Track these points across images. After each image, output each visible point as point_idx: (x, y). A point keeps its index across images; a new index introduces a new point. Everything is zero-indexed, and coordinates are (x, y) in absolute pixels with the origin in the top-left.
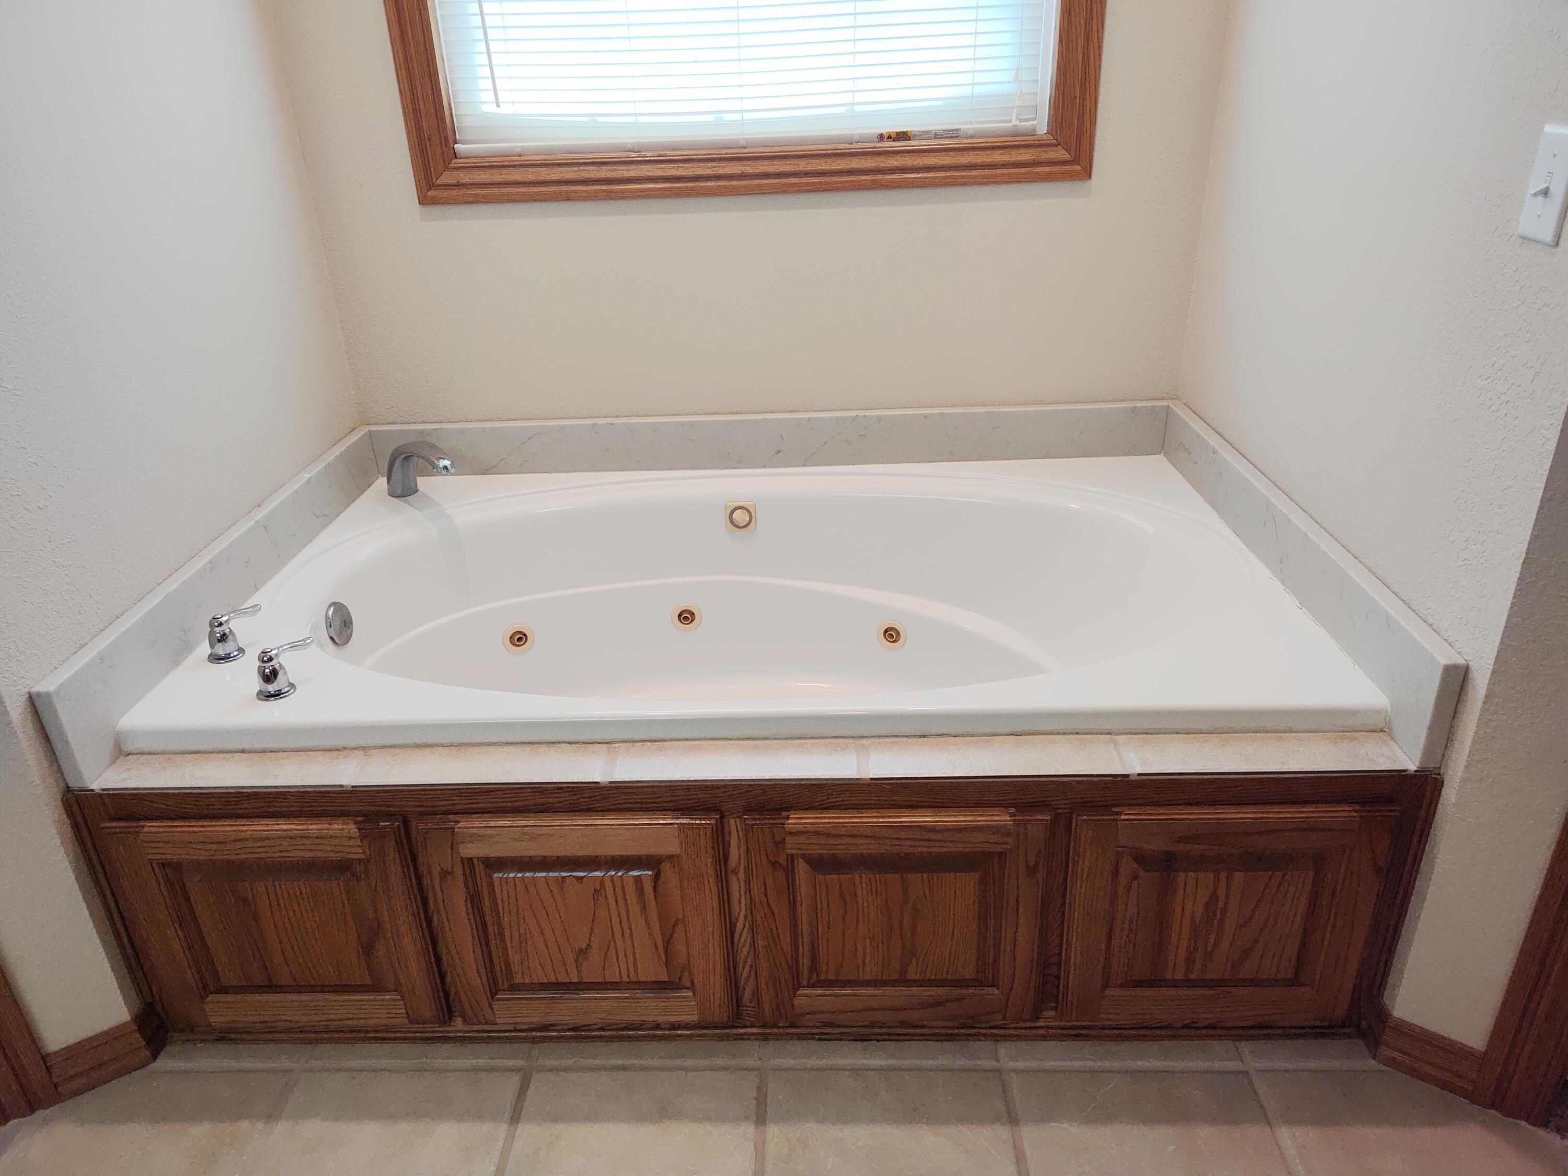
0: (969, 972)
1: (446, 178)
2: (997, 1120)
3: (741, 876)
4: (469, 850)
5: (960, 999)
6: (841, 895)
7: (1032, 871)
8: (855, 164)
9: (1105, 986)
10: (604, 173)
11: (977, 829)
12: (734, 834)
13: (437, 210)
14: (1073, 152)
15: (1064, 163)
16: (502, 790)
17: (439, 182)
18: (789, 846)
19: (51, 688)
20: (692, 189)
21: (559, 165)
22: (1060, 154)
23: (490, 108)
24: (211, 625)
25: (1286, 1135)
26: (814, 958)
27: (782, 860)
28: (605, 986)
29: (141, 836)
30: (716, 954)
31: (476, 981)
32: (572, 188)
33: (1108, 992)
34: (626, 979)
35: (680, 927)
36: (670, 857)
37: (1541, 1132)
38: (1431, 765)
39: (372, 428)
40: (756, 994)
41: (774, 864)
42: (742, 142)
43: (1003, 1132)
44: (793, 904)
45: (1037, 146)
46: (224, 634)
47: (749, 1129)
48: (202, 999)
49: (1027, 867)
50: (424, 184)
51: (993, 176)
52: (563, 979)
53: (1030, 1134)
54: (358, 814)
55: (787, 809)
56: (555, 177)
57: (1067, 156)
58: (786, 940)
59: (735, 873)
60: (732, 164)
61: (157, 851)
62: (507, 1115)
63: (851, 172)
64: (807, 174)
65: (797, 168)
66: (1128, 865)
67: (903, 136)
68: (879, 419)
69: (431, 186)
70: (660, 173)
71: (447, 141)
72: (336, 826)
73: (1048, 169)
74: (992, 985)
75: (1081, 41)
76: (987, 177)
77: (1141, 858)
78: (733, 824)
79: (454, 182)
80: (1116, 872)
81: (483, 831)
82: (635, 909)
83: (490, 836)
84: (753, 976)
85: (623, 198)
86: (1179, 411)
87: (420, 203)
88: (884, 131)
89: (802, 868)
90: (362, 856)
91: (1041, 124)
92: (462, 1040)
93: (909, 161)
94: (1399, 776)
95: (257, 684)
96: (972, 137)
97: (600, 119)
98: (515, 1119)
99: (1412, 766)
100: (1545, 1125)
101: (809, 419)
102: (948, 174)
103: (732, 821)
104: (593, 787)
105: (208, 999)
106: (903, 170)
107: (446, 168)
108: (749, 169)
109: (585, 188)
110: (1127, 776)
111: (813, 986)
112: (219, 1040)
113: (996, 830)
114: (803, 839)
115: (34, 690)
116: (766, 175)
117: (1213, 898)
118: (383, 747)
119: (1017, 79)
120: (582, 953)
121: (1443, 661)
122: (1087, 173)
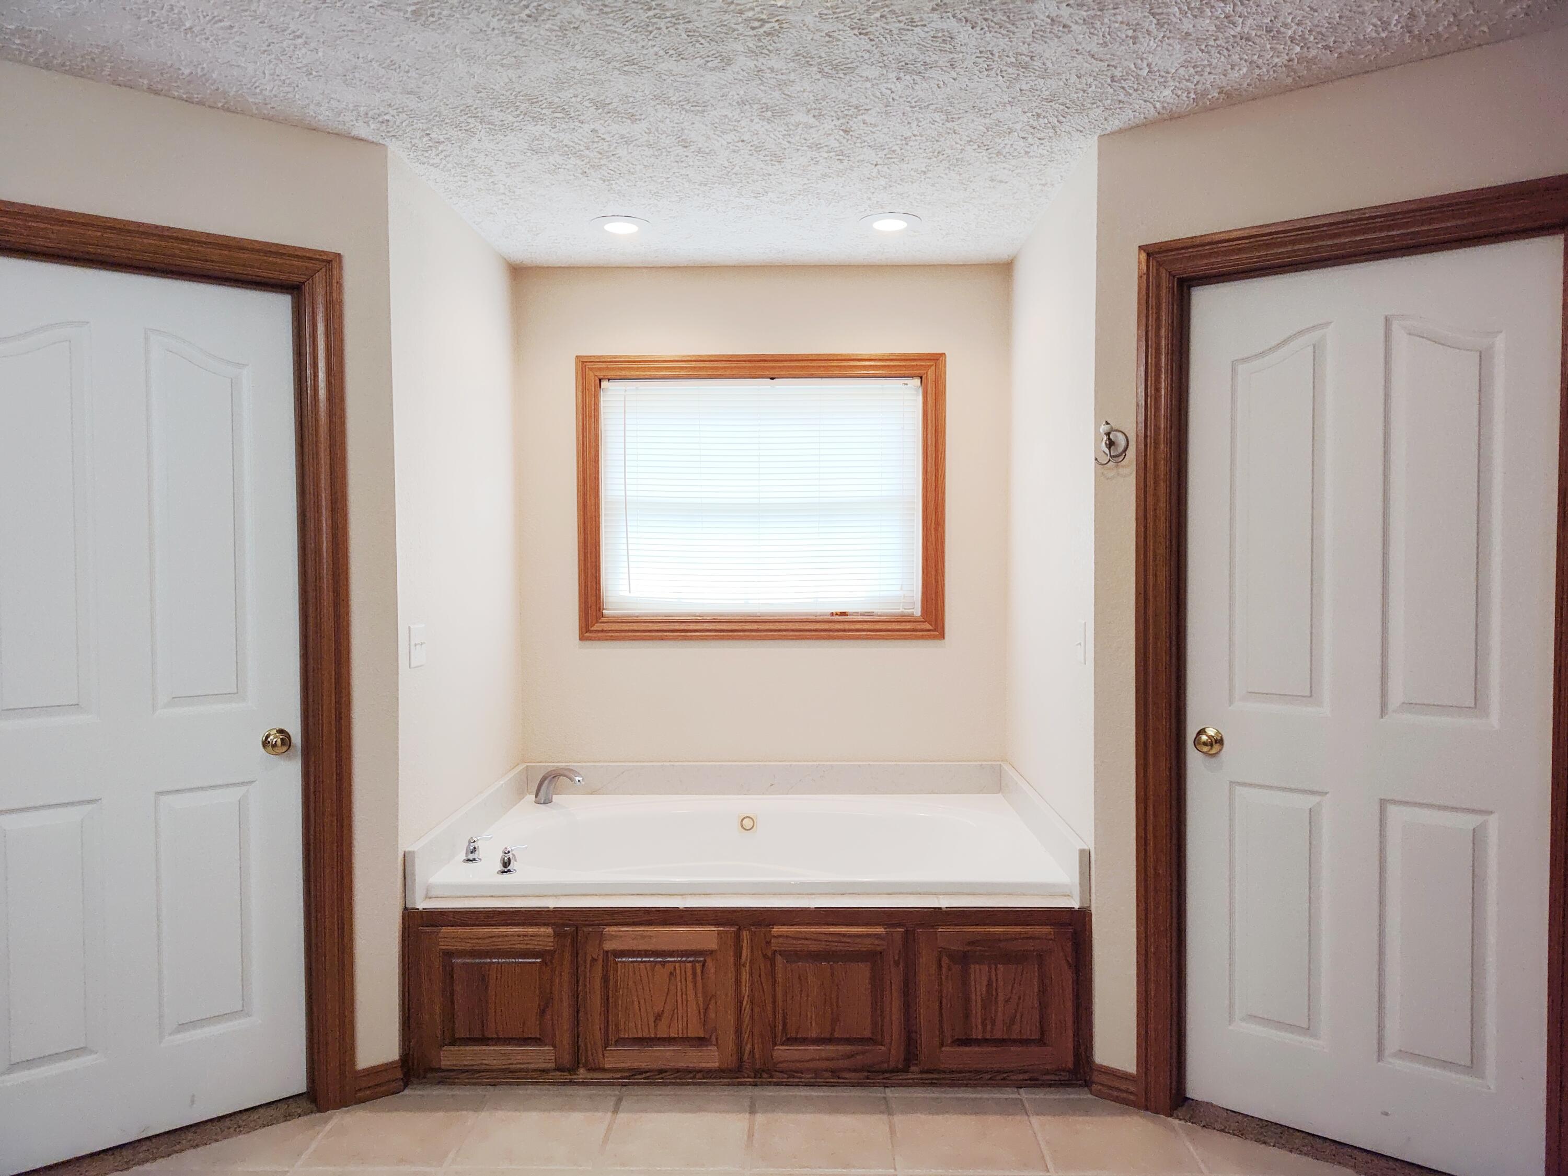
0: (867, 1034)
1: (597, 627)
2: (882, 1112)
3: (748, 968)
4: (609, 946)
5: (863, 1053)
6: (799, 978)
7: (897, 964)
8: (818, 626)
9: (942, 1045)
10: (683, 627)
11: (868, 935)
12: (745, 941)
13: (588, 643)
14: (933, 623)
15: (929, 630)
16: (629, 911)
17: (592, 629)
18: (773, 945)
19: (416, 850)
20: (730, 636)
21: (659, 622)
22: (928, 626)
23: (626, 594)
24: (470, 842)
25: (1035, 1120)
26: (785, 1024)
27: (769, 954)
28: (670, 1040)
29: (440, 935)
30: (731, 1018)
31: (598, 1035)
32: (665, 634)
33: (943, 1049)
34: (681, 1036)
35: (713, 1001)
36: (712, 952)
37: (1170, 1119)
38: (1085, 905)
39: (529, 764)
40: (752, 1052)
41: (765, 956)
42: (759, 614)
43: (885, 1117)
44: (774, 984)
45: (914, 622)
46: (475, 848)
47: (747, 1115)
48: (441, 1046)
49: (894, 961)
50: (584, 630)
51: (892, 636)
52: (645, 1035)
53: (898, 1119)
54: (554, 924)
55: (773, 925)
56: (656, 628)
57: (931, 628)
58: (769, 1008)
59: (744, 966)
60: (753, 624)
61: (446, 944)
62: (612, 1109)
63: (816, 630)
64: (793, 630)
65: (787, 628)
66: (945, 961)
67: (844, 614)
68: (832, 766)
69: (588, 631)
70: (713, 628)
71: (600, 609)
72: (542, 930)
73: (921, 633)
74: (882, 1045)
75: (933, 573)
76: (888, 635)
77: (952, 956)
78: (745, 934)
79: (601, 629)
80: (940, 967)
81: (617, 933)
82: (690, 985)
83: (621, 937)
84: (751, 1036)
85: (691, 639)
86: (1006, 767)
87: (580, 639)
88: (834, 611)
89: (779, 959)
90: (552, 948)
91: (917, 612)
92: (584, 1084)
93: (847, 626)
94: (1070, 911)
95: (500, 867)
96: (880, 616)
97: (683, 600)
98: (616, 1111)
99: (1076, 905)
100: (1171, 1116)
101: (791, 765)
102: (868, 633)
103: (744, 933)
104: (676, 910)
105: (444, 1049)
106: (844, 631)
107: (597, 622)
108: (762, 627)
109: (672, 634)
110: (941, 908)
111: (783, 1044)
112: (439, 1083)
113: (877, 936)
114: (781, 940)
115: (407, 850)
116: (771, 631)
117: (990, 980)
118: (566, 895)
119: (901, 589)
120: (658, 1017)
121: (1079, 847)
122: (942, 636)
